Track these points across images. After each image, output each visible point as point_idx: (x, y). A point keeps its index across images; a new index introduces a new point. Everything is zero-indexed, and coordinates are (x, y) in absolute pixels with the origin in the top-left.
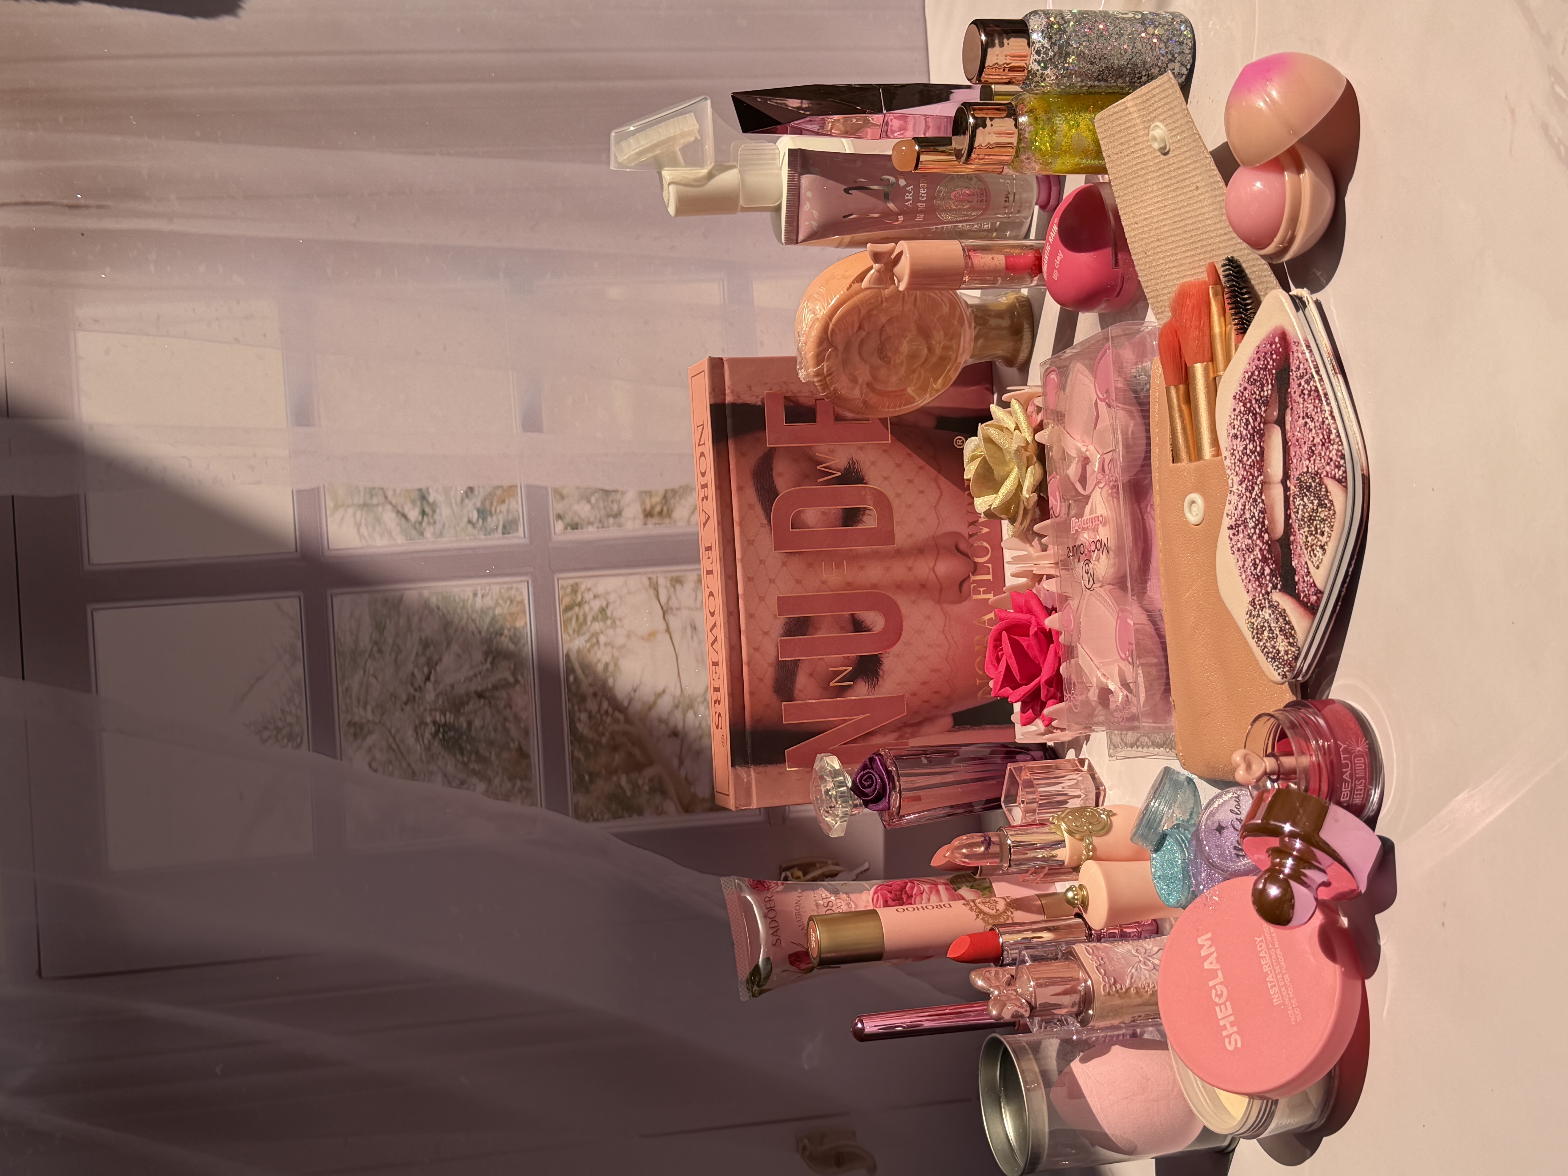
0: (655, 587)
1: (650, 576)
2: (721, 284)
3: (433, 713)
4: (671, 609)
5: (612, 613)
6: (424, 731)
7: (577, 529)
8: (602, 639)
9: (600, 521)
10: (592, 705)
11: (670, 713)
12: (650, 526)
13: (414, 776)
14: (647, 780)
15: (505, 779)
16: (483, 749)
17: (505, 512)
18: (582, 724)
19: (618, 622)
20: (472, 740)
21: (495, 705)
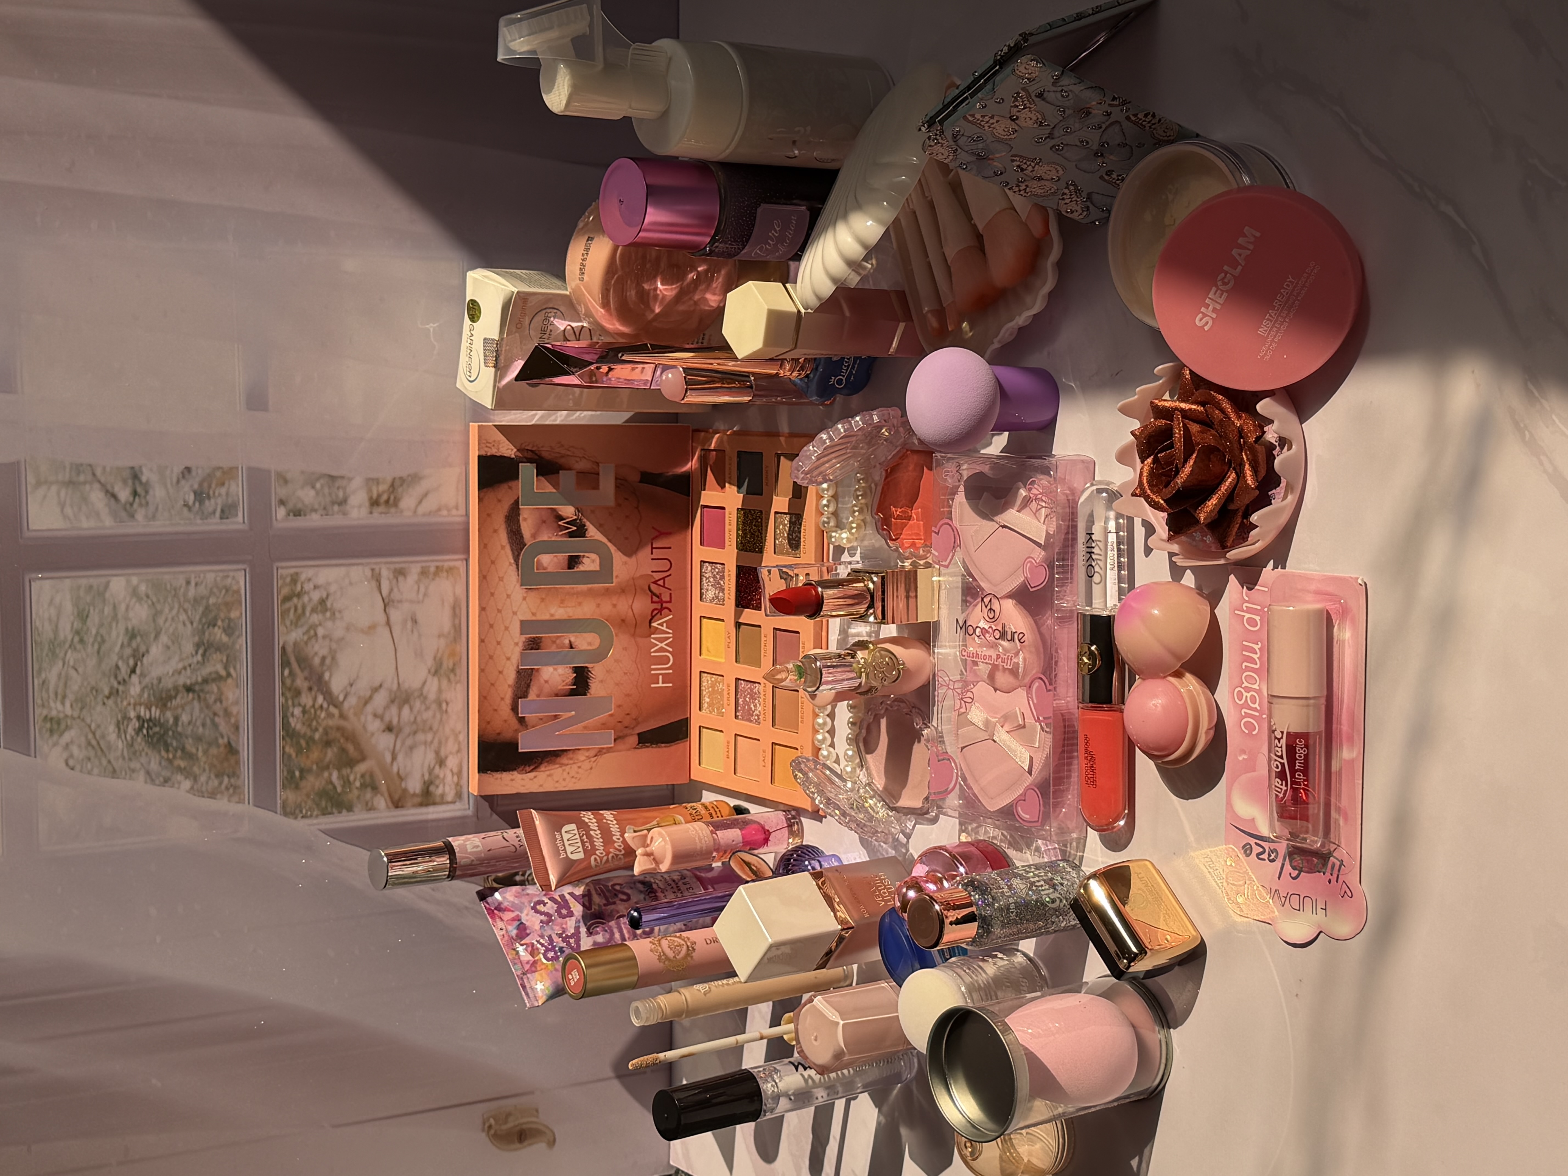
0: (377, 578)
1: (373, 567)
3: (138, 708)
4: (393, 601)
5: (332, 605)
6: (127, 726)
7: (300, 515)
8: (321, 631)
9: (325, 508)
10: (306, 699)
11: (387, 707)
12: (375, 515)
13: (114, 774)
14: (358, 776)
15: (213, 776)
16: (189, 744)
17: (224, 497)
18: (295, 719)
19: (337, 614)
20: (178, 736)
21: (205, 699)
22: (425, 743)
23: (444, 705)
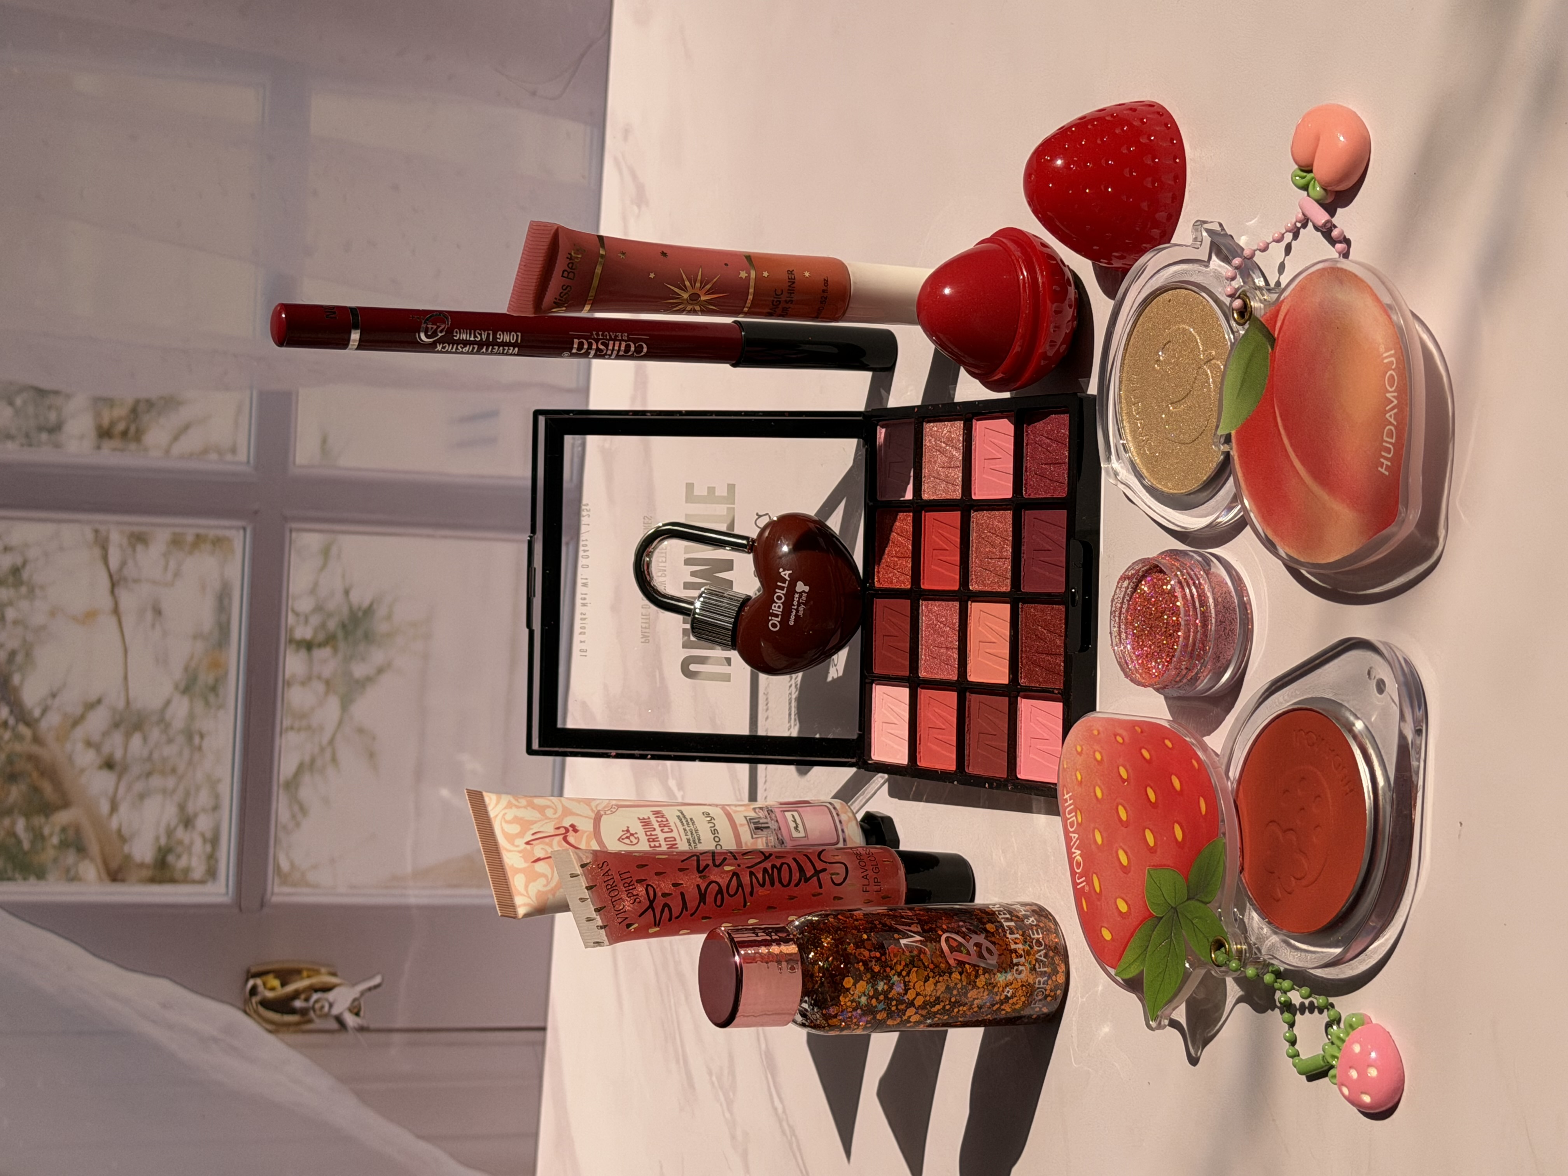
0: (102, 544)
1: (98, 527)
4: (125, 580)
5: (30, 576)
9: (27, 436)
11: (105, 734)
12: (105, 451)
14: (57, 829)
19: (38, 592)
22: (164, 791)
23: (197, 740)
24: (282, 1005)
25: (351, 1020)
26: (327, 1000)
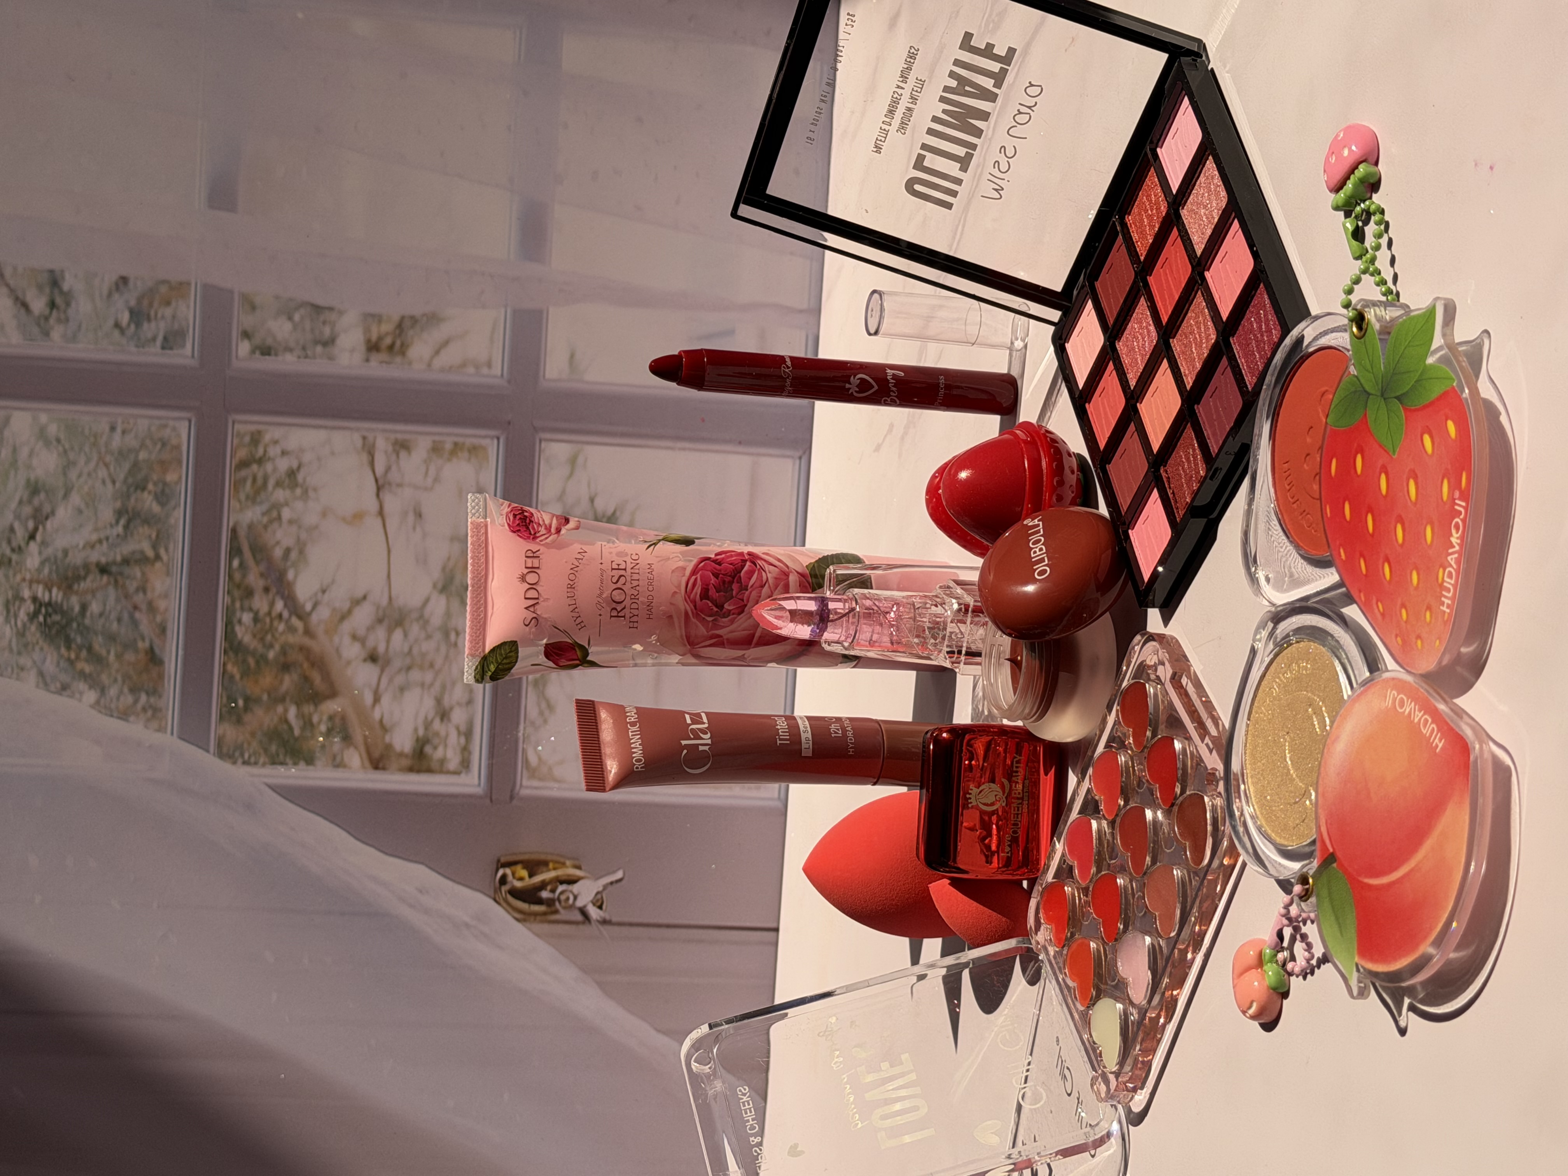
0: (370, 450)
1: (366, 434)
2: (518, 33)
3: (34, 586)
4: (390, 484)
5: (305, 479)
6: (19, 608)
7: (269, 354)
8: (286, 513)
9: (304, 348)
10: (260, 603)
11: (370, 629)
12: (373, 363)
14: (325, 718)
15: (126, 690)
16: (98, 643)
17: (169, 319)
18: (243, 629)
19: (311, 493)
20: (84, 630)
21: (124, 586)
22: (423, 685)
23: (453, 636)
24: (529, 895)
25: (594, 913)
26: (571, 892)
